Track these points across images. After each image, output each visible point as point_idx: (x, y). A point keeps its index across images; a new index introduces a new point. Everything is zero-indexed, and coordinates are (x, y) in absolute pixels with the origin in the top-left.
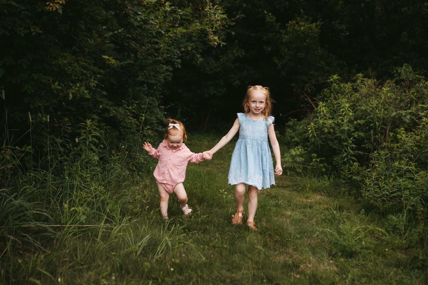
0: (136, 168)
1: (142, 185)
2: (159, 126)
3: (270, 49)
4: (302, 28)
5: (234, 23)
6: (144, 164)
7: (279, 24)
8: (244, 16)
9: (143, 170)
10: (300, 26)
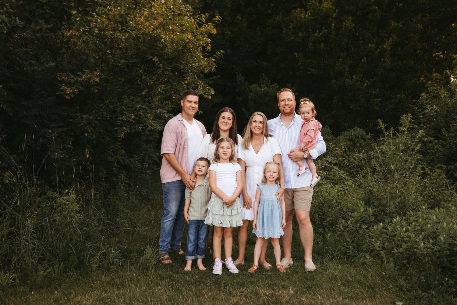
0: (142, 198)
1: (146, 208)
2: (155, 166)
3: (241, 99)
4: (263, 90)
5: (212, 82)
6: (146, 195)
7: (247, 82)
8: (219, 77)
9: (146, 199)
10: (261, 88)
